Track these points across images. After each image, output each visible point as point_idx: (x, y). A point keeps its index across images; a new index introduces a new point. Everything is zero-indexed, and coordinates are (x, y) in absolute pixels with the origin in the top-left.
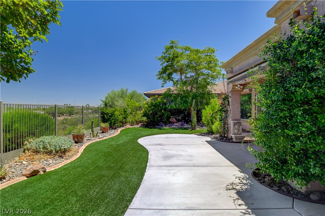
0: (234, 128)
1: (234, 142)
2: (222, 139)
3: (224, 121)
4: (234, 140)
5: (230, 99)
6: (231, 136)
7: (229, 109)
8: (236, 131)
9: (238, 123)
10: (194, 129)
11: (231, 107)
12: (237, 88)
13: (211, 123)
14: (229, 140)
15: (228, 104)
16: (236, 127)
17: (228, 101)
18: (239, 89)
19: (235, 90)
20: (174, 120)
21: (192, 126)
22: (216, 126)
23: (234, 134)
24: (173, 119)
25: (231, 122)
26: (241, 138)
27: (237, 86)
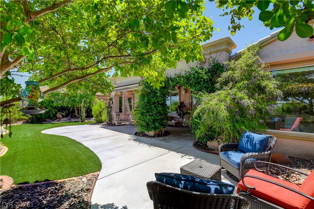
0: (116, 118)
1: (117, 126)
2: (109, 125)
3: (109, 113)
4: (117, 125)
5: (113, 100)
6: (115, 123)
7: (113, 106)
8: (117, 119)
9: (118, 115)
10: (84, 122)
11: (114, 105)
12: (118, 94)
13: (99, 116)
14: (113, 125)
15: (112, 103)
16: (117, 116)
17: (112, 101)
18: (119, 94)
19: (116, 94)
20: (61, 116)
21: (82, 119)
22: (104, 117)
23: (116, 121)
24: (59, 115)
25: (114, 114)
26: (120, 123)
27: (118, 92)
